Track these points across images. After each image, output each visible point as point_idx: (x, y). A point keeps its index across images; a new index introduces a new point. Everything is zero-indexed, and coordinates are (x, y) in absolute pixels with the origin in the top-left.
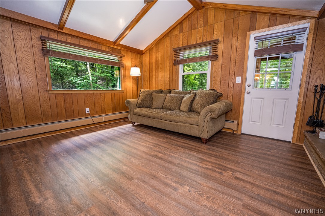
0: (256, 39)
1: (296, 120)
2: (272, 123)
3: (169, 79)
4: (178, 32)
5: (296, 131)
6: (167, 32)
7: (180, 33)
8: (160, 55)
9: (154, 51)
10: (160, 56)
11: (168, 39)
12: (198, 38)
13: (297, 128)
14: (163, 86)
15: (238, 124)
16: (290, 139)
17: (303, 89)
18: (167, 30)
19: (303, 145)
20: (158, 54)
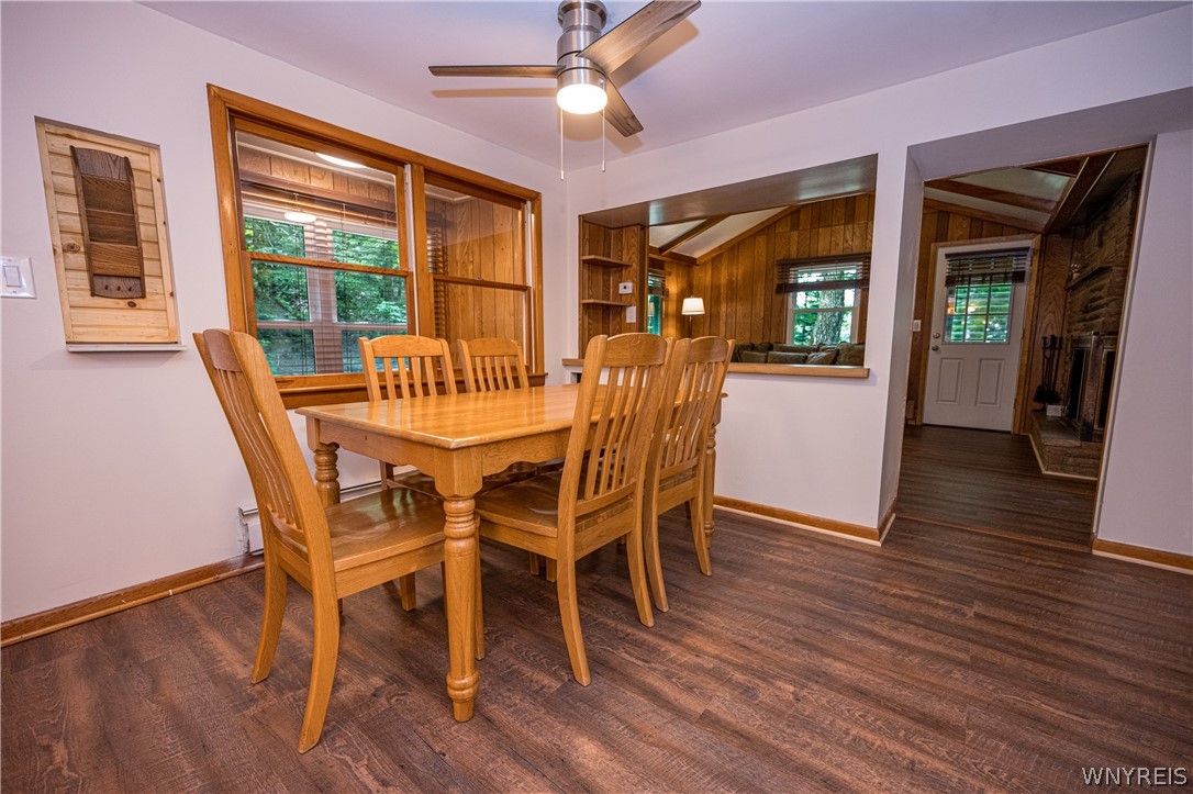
0: (947, 256)
1: (1018, 393)
2: (979, 401)
3: (762, 322)
4: (788, 229)
5: (1019, 412)
6: (762, 227)
7: (792, 230)
8: (741, 271)
9: (725, 262)
10: (739, 271)
11: (761, 240)
12: (833, 243)
13: (1019, 407)
14: (748, 335)
15: (916, 408)
16: (1009, 427)
17: (1027, 341)
18: (763, 223)
19: (1031, 436)
20: (735, 268)
